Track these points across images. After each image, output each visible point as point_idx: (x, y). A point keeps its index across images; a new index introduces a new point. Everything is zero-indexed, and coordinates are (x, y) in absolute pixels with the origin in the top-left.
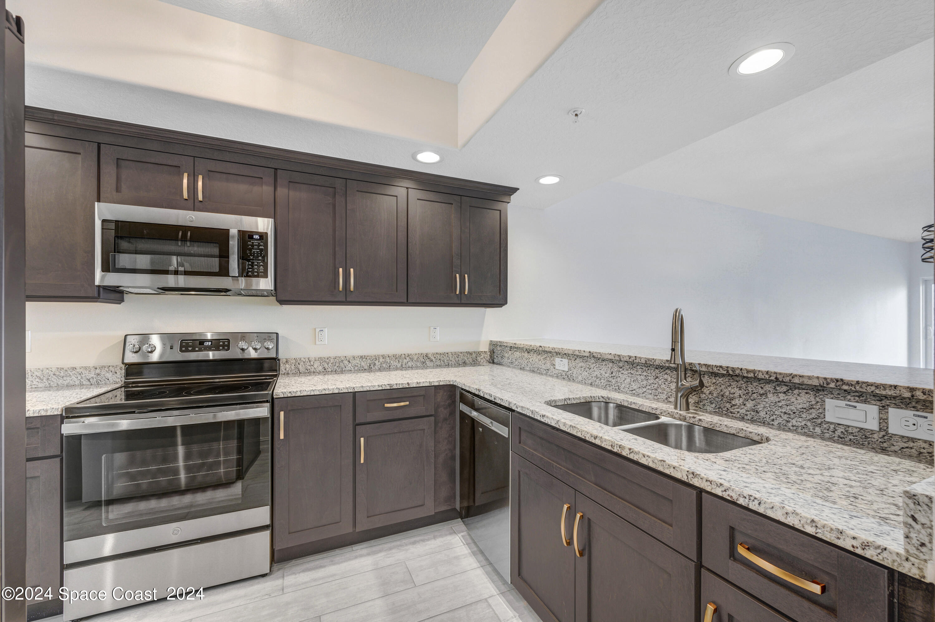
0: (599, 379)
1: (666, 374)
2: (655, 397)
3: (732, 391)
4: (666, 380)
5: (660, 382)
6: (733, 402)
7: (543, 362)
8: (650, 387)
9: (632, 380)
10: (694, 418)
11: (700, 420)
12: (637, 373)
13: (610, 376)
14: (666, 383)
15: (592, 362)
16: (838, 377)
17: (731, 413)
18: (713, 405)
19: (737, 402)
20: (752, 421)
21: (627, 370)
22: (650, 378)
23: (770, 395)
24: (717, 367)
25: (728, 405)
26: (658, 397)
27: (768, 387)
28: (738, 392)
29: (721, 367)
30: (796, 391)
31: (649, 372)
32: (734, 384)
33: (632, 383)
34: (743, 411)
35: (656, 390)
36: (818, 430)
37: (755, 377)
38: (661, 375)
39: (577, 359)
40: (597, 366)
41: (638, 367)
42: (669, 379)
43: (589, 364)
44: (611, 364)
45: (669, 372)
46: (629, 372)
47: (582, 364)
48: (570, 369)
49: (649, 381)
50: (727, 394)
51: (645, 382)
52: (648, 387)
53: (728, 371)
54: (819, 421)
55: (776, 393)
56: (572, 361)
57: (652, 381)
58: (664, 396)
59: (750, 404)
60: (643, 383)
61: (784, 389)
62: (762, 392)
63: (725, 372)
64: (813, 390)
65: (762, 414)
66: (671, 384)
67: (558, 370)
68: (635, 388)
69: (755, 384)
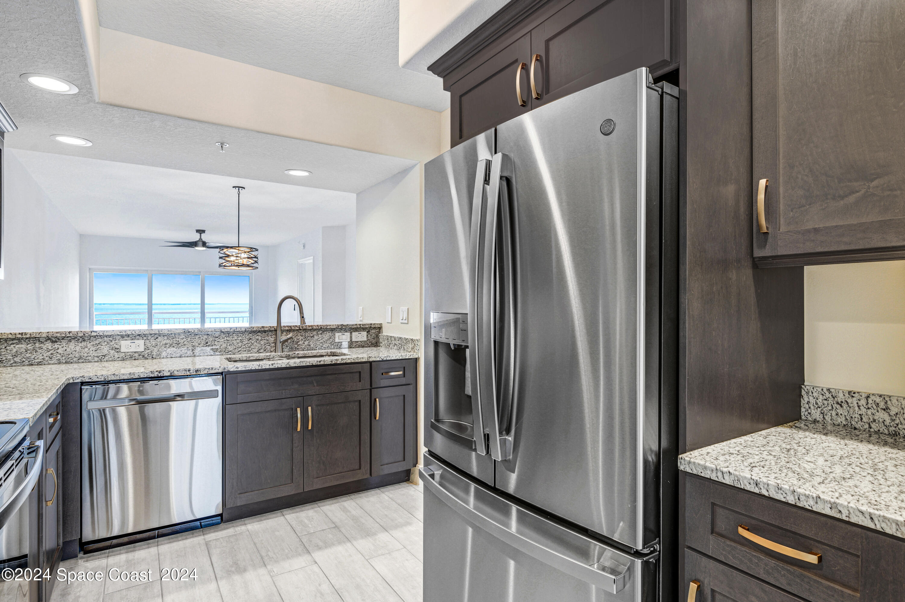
0: (191, 350)
1: (258, 335)
2: (249, 352)
3: (298, 338)
4: (258, 339)
5: (253, 342)
6: (299, 344)
7: (94, 349)
8: (244, 347)
9: (228, 344)
10: (294, 353)
11: (298, 354)
12: (233, 339)
13: (205, 345)
14: (258, 341)
15: (182, 337)
16: (342, 324)
17: (298, 349)
18: (288, 347)
19: (301, 343)
20: (308, 350)
21: (224, 338)
22: (244, 340)
23: (315, 336)
24: (294, 326)
25: (296, 346)
26: (252, 351)
27: (315, 333)
28: (301, 338)
29: (296, 326)
30: (325, 333)
31: (244, 336)
32: (299, 334)
33: (228, 347)
34: (304, 347)
35: (250, 347)
36: (333, 347)
37: (312, 329)
38: (254, 337)
39: (159, 338)
40: (189, 340)
41: (234, 335)
42: (260, 338)
43: (177, 340)
44: (206, 337)
45: (260, 334)
46: (226, 339)
47: (168, 341)
48: (146, 348)
49: (244, 343)
50: (296, 340)
51: (240, 344)
52: (243, 347)
53: (299, 328)
54: (333, 343)
55: (318, 335)
56: (151, 341)
57: (246, 342)
58: (256, 350)
59: (306, 343)
60: (239, 345)
61: (321, 332)
62: (312, 335)
63: (298, 329)
64: (331, 331)
65: (312, 346)
66: (261, 342)
67: (125, 352)
68: (231, 350)
69: (309, 332)
